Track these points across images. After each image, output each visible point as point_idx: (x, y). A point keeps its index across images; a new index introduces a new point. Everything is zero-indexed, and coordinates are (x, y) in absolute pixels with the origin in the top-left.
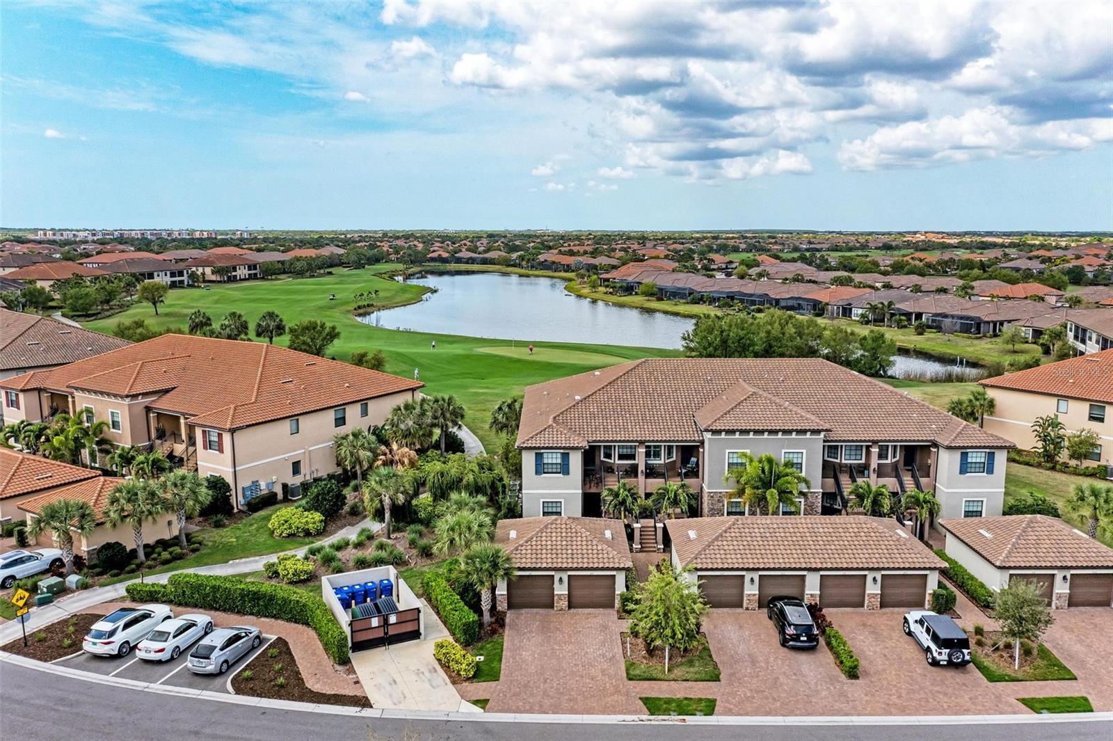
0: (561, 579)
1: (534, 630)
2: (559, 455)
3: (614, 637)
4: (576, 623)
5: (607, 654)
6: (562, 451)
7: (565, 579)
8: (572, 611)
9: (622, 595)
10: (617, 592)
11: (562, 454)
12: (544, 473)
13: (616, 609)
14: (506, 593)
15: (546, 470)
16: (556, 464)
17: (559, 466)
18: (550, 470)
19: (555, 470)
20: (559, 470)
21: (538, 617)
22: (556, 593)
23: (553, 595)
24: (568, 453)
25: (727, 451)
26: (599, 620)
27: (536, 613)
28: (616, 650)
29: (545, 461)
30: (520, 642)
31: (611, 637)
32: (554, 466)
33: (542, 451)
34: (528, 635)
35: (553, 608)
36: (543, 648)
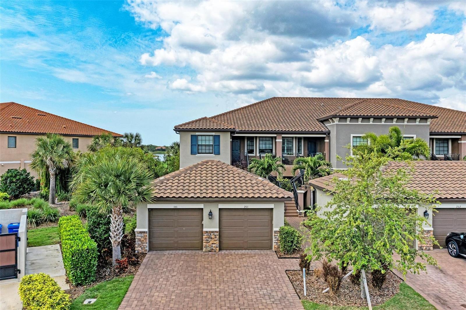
0: (211, 214)
1: (176, 269)
2: (211, 138)
3: (279, 275)
4: (229, 263)
5: (274, 294)
6: (214, 134)
7: (216, 214)
8: (223, 252)
9: (281, 231)
10: (275, 229)
11: (214, 136)
12: (199, 153)
13: (274, 249)
14: (146, 230)
15: (200, 151)
16: (209, 145)
17: (211, 148)
18: (204, 151)
19: (208, 151)
20: (211, 151)
21: (183, 257)
22: (205, 230)
23: (202, 233)
24: (219, 136)
25: (352, 135)
26: (257, 260)
27: (182, 254)
28: (285, 289)
29: (200, 143)
30: (154, 281)
31: (275, 276)
32: (207, 148)
33: (197, 134)
34: (167, 274)
35: (202, 249)
36: (184, 289)
